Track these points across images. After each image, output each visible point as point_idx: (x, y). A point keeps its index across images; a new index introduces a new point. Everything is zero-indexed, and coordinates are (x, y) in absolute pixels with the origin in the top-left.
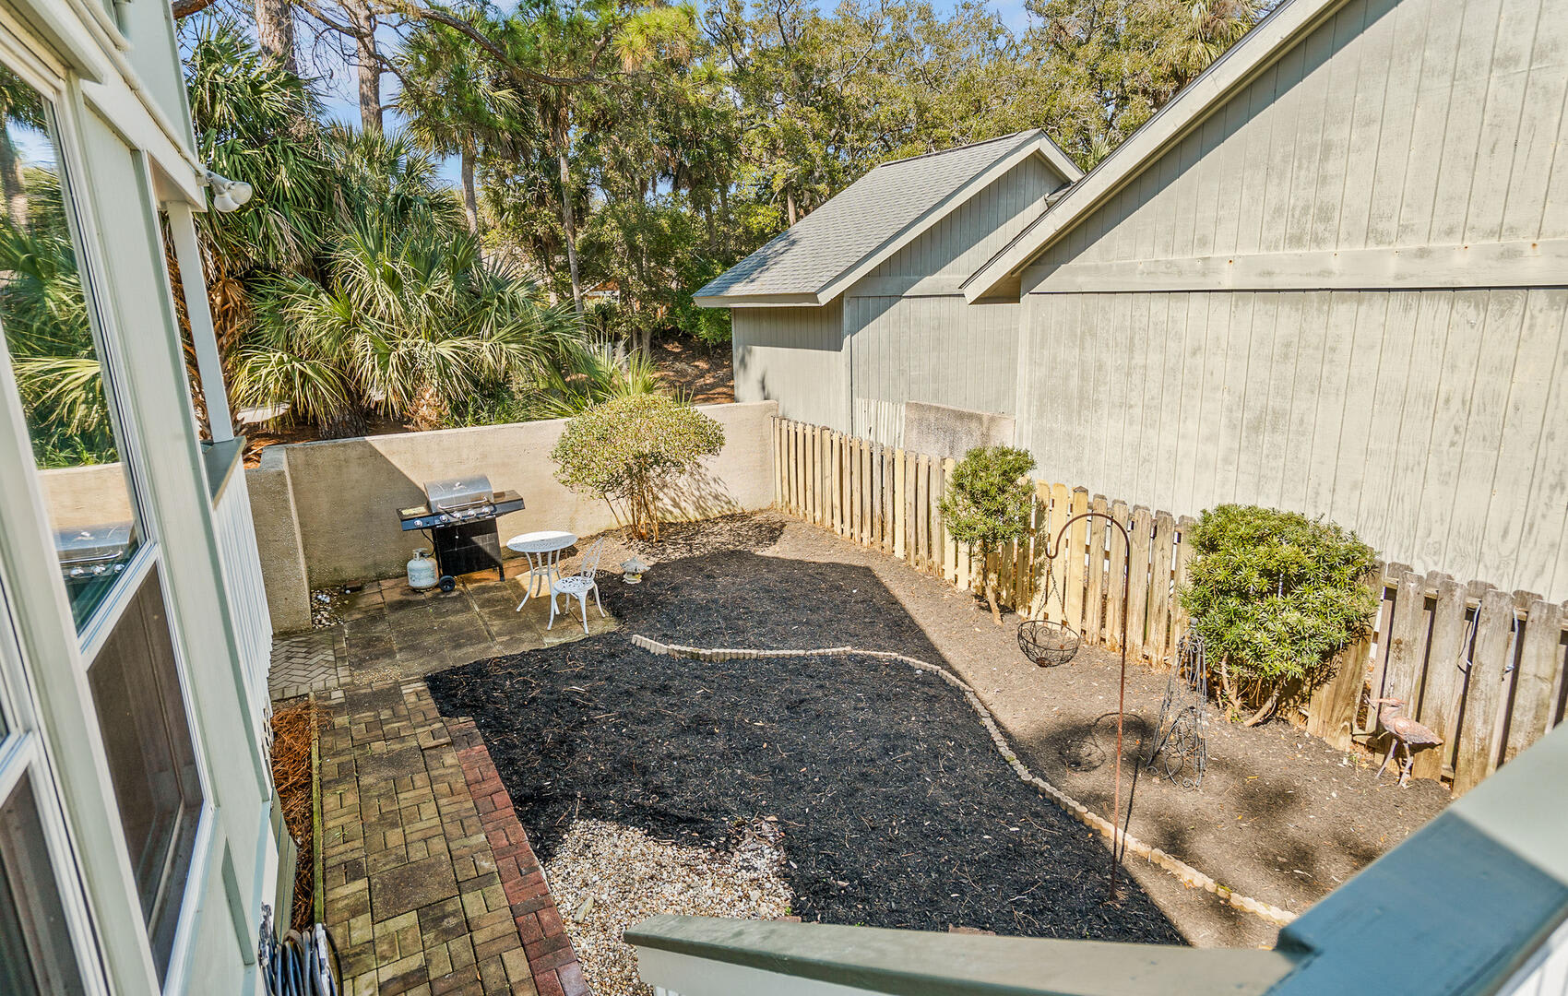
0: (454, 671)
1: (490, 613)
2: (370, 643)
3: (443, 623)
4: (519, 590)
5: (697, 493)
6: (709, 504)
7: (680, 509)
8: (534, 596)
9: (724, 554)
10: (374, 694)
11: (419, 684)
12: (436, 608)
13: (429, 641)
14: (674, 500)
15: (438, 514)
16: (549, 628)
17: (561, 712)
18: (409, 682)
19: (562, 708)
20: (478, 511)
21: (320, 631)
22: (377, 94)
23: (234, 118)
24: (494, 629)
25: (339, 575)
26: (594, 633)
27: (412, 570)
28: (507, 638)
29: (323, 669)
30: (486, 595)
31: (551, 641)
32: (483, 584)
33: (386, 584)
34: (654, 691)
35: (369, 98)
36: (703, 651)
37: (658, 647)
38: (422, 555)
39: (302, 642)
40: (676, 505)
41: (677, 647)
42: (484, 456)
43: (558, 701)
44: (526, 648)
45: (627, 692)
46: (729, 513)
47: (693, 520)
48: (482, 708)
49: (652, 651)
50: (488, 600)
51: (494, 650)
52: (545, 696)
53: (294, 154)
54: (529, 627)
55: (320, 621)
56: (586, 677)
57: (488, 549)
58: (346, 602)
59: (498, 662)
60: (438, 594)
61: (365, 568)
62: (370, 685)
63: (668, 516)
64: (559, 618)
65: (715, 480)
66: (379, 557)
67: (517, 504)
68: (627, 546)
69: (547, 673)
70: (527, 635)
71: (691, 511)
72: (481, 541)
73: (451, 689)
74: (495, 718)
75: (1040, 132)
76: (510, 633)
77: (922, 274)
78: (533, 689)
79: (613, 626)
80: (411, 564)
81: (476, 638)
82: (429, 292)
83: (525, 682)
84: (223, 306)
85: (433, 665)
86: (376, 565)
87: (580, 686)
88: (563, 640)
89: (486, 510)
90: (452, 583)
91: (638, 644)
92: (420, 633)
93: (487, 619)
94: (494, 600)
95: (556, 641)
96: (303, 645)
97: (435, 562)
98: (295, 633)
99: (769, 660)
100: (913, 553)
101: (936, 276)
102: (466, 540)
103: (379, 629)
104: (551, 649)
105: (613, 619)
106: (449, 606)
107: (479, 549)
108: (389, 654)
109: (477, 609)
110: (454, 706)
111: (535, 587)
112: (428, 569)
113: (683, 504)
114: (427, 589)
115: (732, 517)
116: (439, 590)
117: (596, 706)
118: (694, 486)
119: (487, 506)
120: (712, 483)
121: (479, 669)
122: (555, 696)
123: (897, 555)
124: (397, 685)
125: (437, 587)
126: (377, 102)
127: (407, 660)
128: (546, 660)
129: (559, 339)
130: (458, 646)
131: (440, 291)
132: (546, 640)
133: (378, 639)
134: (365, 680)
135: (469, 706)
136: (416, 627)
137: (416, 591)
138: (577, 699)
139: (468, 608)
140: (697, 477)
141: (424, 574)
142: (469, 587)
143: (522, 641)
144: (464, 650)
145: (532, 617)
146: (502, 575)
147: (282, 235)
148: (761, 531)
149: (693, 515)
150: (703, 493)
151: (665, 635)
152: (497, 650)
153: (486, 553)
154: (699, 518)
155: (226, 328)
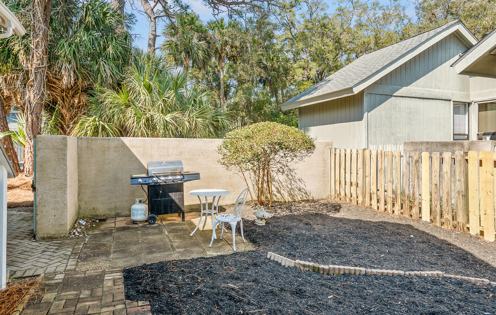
0: (144, 267)
1: (174, 236)
2: (98, 247)
3: (145, 239)
4: (192, 225)
5: (290, 186)
6: (296, 193)
7: (281, 194)
8: (201, 229)
9: (311, 215)
10: (85, 278)
11: (119, 274)
12: (143, 232)
13: (133, 248)
14: (277, 189)
15: (152, 177)
16: (210, 246)
17: (221, 304)
18: (112, 272)
19: (221, 300)
20: (174, 177)
21: (72, 238)
22: (154, 44)
23: (94, 23)
24: (175, 244)
25: (95, 212)
26: (239, 251)
27: (134, 210)
28: (183, 250)
29: (60, 259)
30: (173, 227)
31: (211, 253)
32: (172, 222)
33: (118, 219)
34: (293, 293)
35: (152, 44)
36: (322, 266)
37: (287, 262)
38: (140, 202)
39: (57, 243)
40: (279, 192)
41: (302, 262)
42: (181, 153)
43: (218, 294)
44: (195, 256)
45: (271, 292)
46: (305, 199)
47: (287, 201)
48: (158, 295)
49: (283, 264)
50: (174, 229)
51: (174, 256)
52: (208, 290)
53: (116, 40)
54: (197, 245)
55: (74, 234)
56: (237, 279)
57: (177, 201)
58: (94, 225)
59: (175, 263)
60: (146, 225)
61: (110, 209)
62: (85, 272)
63: (274, 197)
64: (217, 241)
65: (299, 180)
66: (118, 204)
67: (196, 176)
68: (254, 208)
69: (210, 273)
70: (196, 249)
71: (287, 196)
72: (174, 196)
73: (138, 279)
74: (167, 304)
75: (458, 22)
76: (185, 247)
77: (402, 86)
78: (199, 283)
79: (250, 247)
80: (134, 207)
81: (163, 248)
82: (164, 98)
83: (193, 278)
84: (78, 104)
85: (132, 262)
86: (116, 208)
87: (235, 284)
88: (219, 254)
89: (179, 177)
90: (154, 219)
91: (272, 258)
92: (130, 243)
93: (171, 239)
94: (177, 230)
95: (215, 254)
96: (57, 245)
97: (147, 206)
98: (56, 238)
99: (376, 277)
100: (438, 218)
101: (409, 87)
102: (165, 195)
103: (107, 239)
104: (212, 258)
105: (251, 244)
106: (151, 231)
107: (172, 201)
108: (107, 254)
109: (167, 233)
110: (138, 291)
111: (202, 225)
112: (142, 210)
113: (282, 192)
114: (141, 222)
115: (308, 201)
116: (147, 223)
117: (249, 301)
118: (289, 182)
119: (179, 175)
120: (298, 181)
121: (162, 267)
122: (216, 290)
123: (424, 219)
124: (104, 273)
125: (146, 221)
126: (154, 46)
127: (116, 258)
128: (208, 264)
129: (220, 120)
130: (151, 252)
131: (169, 98)
132: (208, 253)
133: (104, 245)
134: (84, 269)
135: (148, 292)
136: (129, 240)
137: (134, 222)
138: (233, 294)
139: (161, 232)
140: (290, 177)
141: (140, 212)
142: (164, 223)
143: (192, 252)
144: (154, 255)
145: (200, 239)
146: (183, 218)
147: (105, 70)
148: (327, 207)
149: (288, 198)
150: (293, 187)
151: (290, 254)
152: (175, 256)
153: (175, 203)
154: (290, 200)
155: (78, 113)
